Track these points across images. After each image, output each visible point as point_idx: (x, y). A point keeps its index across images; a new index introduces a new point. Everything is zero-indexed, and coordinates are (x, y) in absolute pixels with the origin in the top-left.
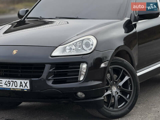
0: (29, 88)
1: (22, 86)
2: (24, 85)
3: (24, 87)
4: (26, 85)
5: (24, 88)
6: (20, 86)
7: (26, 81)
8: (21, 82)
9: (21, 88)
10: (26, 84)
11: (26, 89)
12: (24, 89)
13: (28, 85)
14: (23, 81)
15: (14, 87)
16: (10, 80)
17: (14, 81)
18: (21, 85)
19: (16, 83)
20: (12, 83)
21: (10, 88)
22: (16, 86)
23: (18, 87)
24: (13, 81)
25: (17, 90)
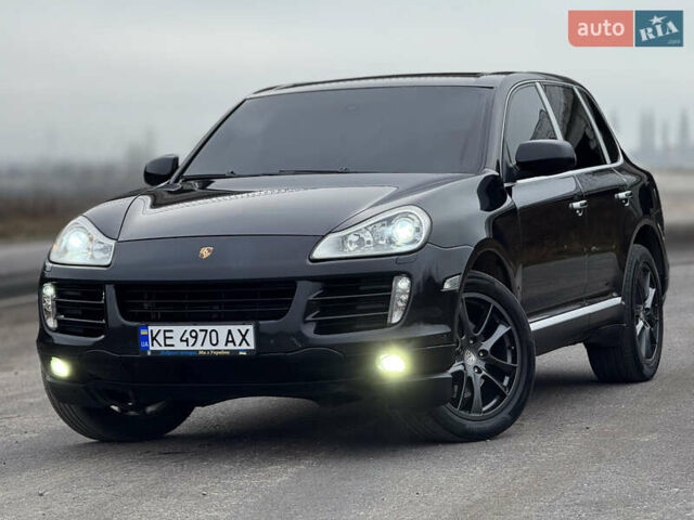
0: (252, 347)
1: (233, 341)
2: (238, 338)
3: (237, 343)
4: (244, 339)
5: (237, 348)
6: (227, 341)
7: (243, 328)
8: (230, 332)
9: (231, 346)
10: (244, 337)
11: (244, 351)
12: (239, 351)
13: (251, 338)
14: (234, 328)
15: (207, 346)
16: (197, 328)
17: (209, 328)
18: (230, 339)
19: (214, 334)
20: (201, 335)
21: (198, 351)
22: (214, 342)
23: (221, 346)
24: (206, 331)
25: (217, 353)
